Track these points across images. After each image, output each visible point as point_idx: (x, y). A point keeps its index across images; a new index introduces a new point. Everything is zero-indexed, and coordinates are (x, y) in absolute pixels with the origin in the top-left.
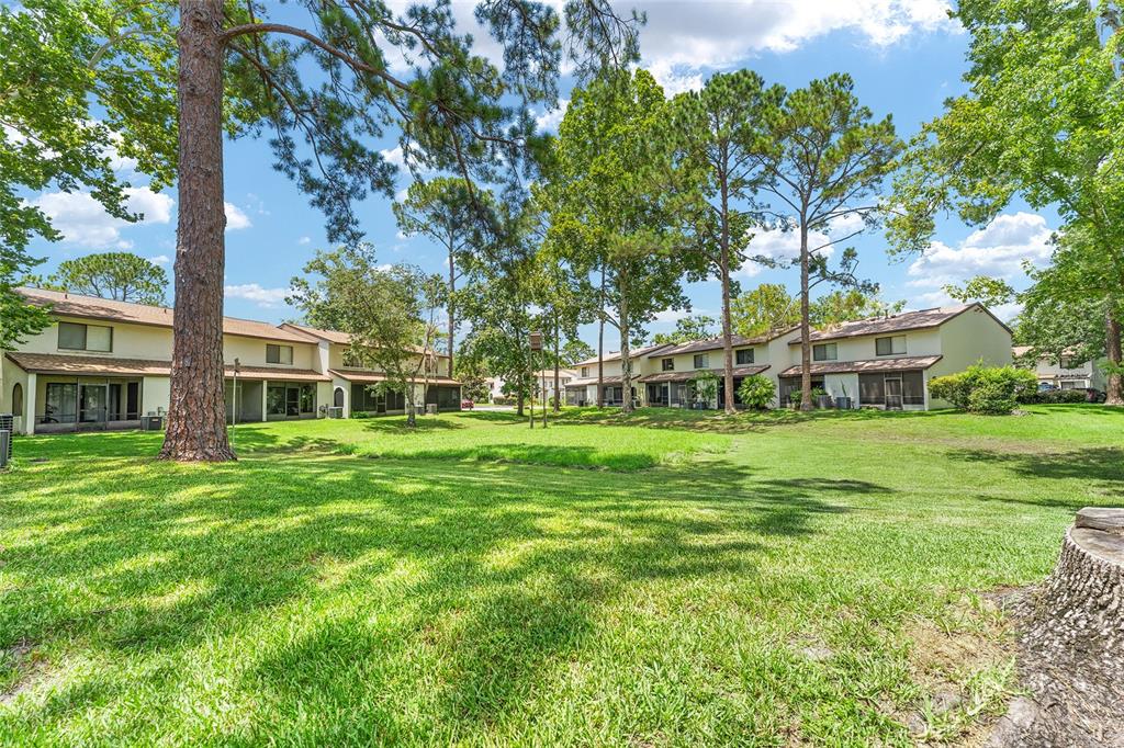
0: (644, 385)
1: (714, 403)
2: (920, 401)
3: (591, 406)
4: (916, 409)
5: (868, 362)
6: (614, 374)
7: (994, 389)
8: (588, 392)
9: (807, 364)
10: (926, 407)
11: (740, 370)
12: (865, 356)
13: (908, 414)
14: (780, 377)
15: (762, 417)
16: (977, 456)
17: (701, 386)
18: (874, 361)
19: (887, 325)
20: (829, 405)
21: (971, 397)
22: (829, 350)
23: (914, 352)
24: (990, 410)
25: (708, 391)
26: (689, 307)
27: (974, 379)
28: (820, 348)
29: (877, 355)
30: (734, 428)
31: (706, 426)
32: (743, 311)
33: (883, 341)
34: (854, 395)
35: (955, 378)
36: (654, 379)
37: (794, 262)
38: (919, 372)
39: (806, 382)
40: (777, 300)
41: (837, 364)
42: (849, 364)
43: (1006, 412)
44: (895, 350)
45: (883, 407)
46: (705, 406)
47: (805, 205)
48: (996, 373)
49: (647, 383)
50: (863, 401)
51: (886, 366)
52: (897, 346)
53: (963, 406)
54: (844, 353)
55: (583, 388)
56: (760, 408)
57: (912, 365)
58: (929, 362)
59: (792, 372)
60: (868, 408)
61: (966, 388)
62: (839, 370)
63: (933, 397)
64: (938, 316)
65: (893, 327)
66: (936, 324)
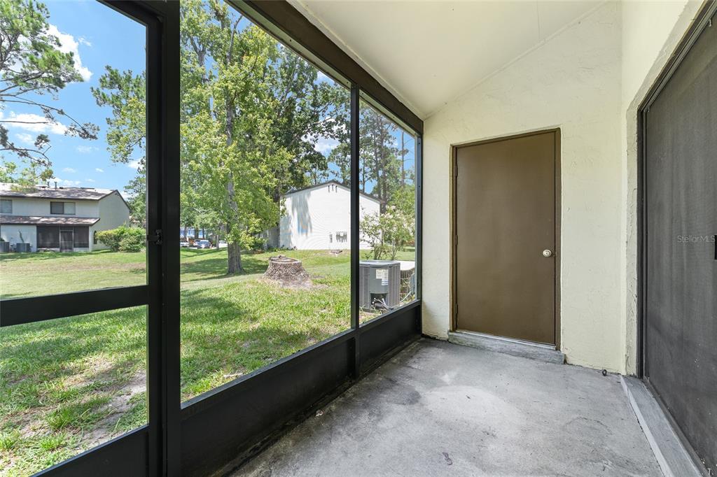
2: (86, 246)
4: (82, 250)
5: (43, 217)
7: (133, 239)
10: (90, 250)
12: (42, 215)
13: (81, 254)
18: (48, 217)
21: (120, 243)
23: (87, 216)
24: (128, 250)
27: (123, 233)
29: (51, 213)
33: (57, 204)
34: (31, 241)
35: (113, 232)
38: (86, 227)
41: (10, 217)
42: (26, 218)
44: (66, 211)
45: (58, 249)
50: (39, 246)
51: (59, 222)
52: (68, 209)
53: (115, 248)
54: (20, 209)
57: (81, 223)
58: (92, 221)
60: (45, 251)
61: (118, 238)
62: (13, 221)
63: (95, 242)
64: (97, 194)
65: (63, 196)
66: (98, 199)
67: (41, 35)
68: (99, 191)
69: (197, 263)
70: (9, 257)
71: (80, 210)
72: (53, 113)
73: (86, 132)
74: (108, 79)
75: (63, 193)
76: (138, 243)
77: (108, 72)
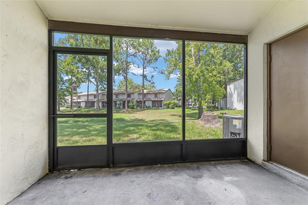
0: (101, 102)
1: (122, 107)
2: (162, 107)
3: (82, 108)
6: (91, 98)
7: (173, 104)
8: (81, 104)
9: (143, 99)
10: (163, 108)
11: (129, 99)
12: (153, 98)
13: (160, 109)
14: (136, 101)
15: (134, 110)
16: (174, 115)
17: (118, 102)
18: (154, 98)
19: (156, 92)
20: (146, 108)
21: (170, 106)
22: (146, 95)
23: (162, 97)
24: (172, 108)
25: (120, 104)
26: (115, 82)
28: (145, 95)
30: (129, 113)
31: (123, 112)
32: (123, 84)
33: (156, 94)
34: (151, 105)
35: (168, 102)
36: (104, 100)
37: (141, 75)
38: (162, 101)
39: (143, 102)
40: (131, 82)
41: (148, 99)
42: (150, 99)
43: (174, 109)
45: (156, 108)
46: (119, 108)
47: (144, 64)
48: (173, 102)
49: (102, 102)
51: (156, 100)
52: (158, 96)
53: (168, 108)
54: (149, 97)
55: (80, 103)
56: (133, 108)
58: (163, 99)
59: (139, 100)
60: (153, 108)
61: (169, 104)
62: (148, 100)
63: (164, 106)
64: (164, 91)
65: (157, 92)
66: (164, 92)
67: (153, 47)
68: (165, 90)
69: (191, 113)
70: (147, 109)
71: (161, 96)
72: (155, 69)
73: (162, 72)
74: (167, 54)
75: (157, 91)
76: (174, 106)
77: (167, 52)
